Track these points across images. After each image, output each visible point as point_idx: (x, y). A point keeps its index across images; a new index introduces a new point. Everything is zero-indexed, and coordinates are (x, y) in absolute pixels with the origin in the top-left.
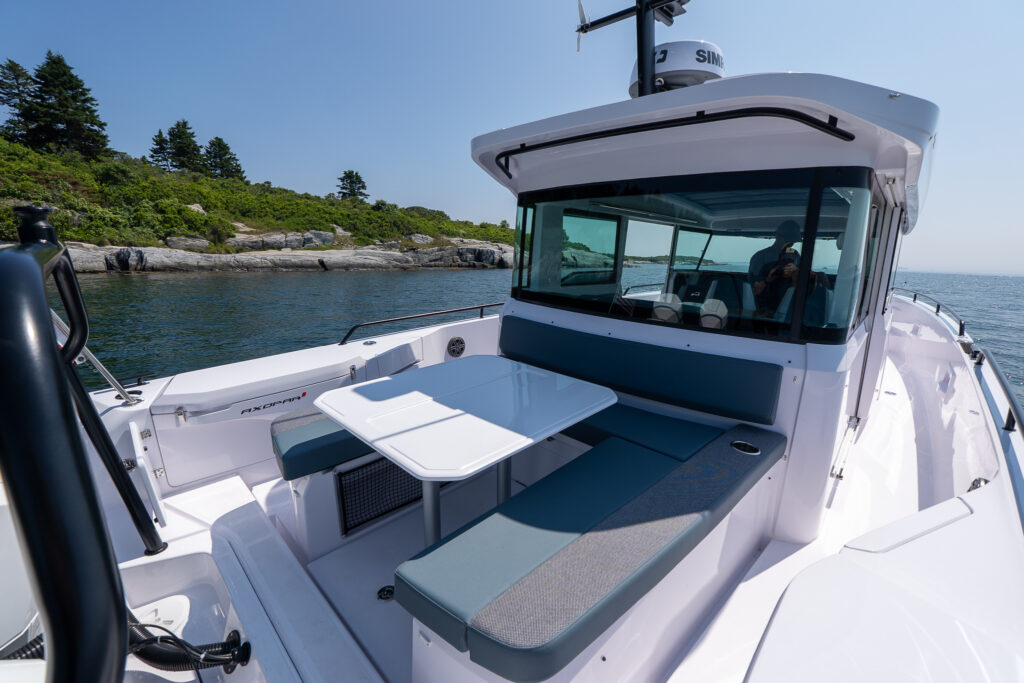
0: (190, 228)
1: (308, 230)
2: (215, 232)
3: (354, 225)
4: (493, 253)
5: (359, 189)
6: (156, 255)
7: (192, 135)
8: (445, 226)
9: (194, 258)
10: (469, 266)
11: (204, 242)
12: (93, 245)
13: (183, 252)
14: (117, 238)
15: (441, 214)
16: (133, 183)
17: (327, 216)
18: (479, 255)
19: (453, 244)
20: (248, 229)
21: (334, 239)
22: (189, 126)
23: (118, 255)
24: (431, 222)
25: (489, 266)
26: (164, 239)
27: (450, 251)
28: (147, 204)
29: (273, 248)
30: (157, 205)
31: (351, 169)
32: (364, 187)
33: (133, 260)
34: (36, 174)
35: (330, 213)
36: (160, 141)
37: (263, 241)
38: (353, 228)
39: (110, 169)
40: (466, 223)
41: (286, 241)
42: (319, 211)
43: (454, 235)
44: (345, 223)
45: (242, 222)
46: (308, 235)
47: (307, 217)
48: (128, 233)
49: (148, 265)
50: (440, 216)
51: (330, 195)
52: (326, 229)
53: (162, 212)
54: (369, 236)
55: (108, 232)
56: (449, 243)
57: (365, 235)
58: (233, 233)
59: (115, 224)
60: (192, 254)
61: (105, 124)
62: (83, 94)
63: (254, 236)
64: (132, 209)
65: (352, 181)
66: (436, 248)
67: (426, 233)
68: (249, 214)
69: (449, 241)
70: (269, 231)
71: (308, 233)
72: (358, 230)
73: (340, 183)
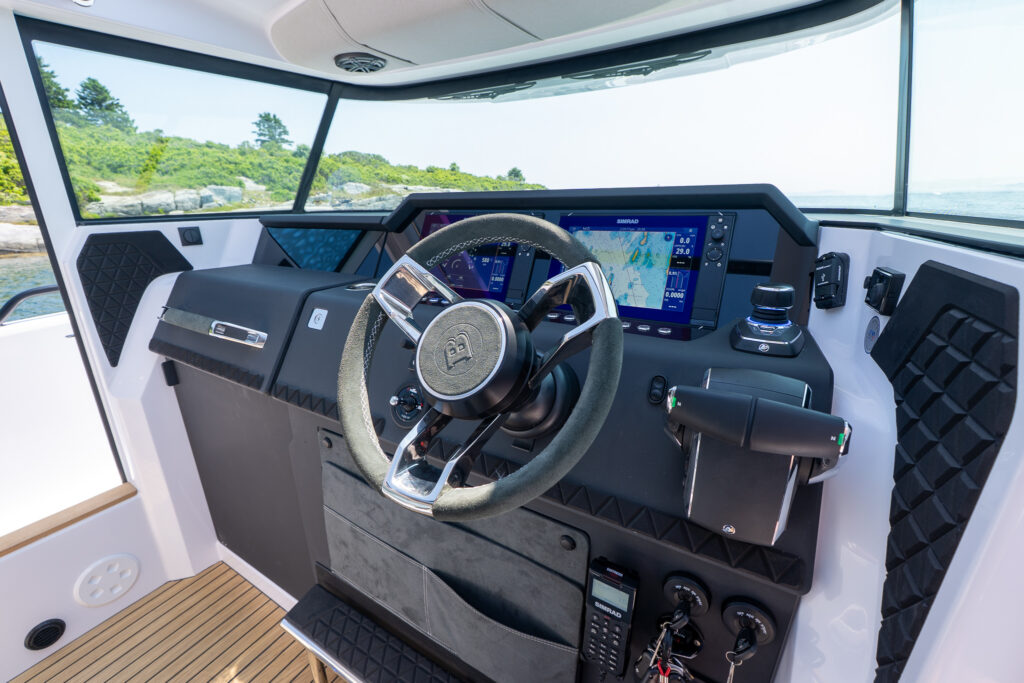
1: (205, 186)
3: (269, 176)
5: (280, 134)
7: (51, 75)
8: (384, 172)
15: (378, 158)
17: (232, 167)
19: (393, 192)
20: (120, 189)
21: (243, 194)
24: (366, 168)
27: (392, 201)
31: (267, 111)
32: (286, 132)
35: (236, 164)
37: (142, 204)
38: (267, 181)
40: (409, 168)
41: (175, 202)
42: (220, 160)
43: (395, 181)
44: (256, 175)
45: (113, 180)
46: (205, 192)
47: (202, 169)
50: (377, 160)
51: (244, 143)
52: (231, 183)
54: (289, 189)
56: (390, 191)
57: (284, 188)
58: (96, 195)
63: (129, 198)
65: (270, 125)
66: (374, 198)
67: (361, 181)
68: (122, 169)
69: (389, 189)
70: (150, 190)
71: (205, 189)
72: (274, 181)
73: (257, 129)
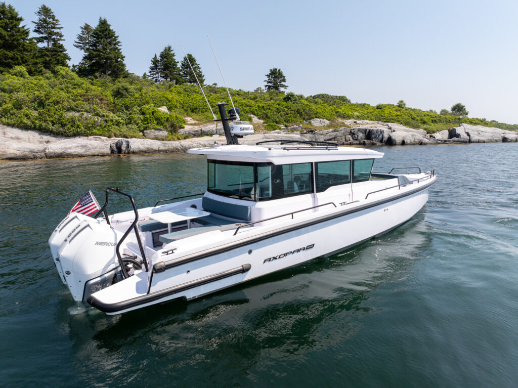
0: (158, 124)
2: (172, 126)
3: (266, 114)
4: (382, 132)
5: (280, 82)
6: (137, 143)
7: (173, 55)
8: (343, 110)
9: (156, 145)
10: (360, 144)
11: (164, 133)
12: (105, 138)
13: (151, 140)
14: (118, 133)
15: (342, 98)
16: (131, 95)
17: (247, 109)
18: (369, 134)
20: (193, 122)
22: (172, 49)
23: (117, 144)
24: (331, 107)
25: (378, 143)
26: (142, 131)
27: (342, 132)
28: (137, 109)
29: (207, 135)
30: (141, 109)
31: (275, 67)
32: (284, 80)
33: (124, 148)
34: (84, 95)
35: (250, 106)
36: (155, 62)
37: (201, 130)
38: (265, 117)
39: (120, 89)
40: (363, 105)
41: (216, 130)
43: (349, 117)
44: (260, 113)
45: (191, 117)
48: (124, 129)
49: (131, 150)
50: (341, 101)
51: (258, 89)
53: (143, 114)
54: (277, 122)
55: (114, 129)
56: (343, 125)
57: (273, 122)
58: (183, 125)
59: (118, 124)
60: (156, 141)
61: (124, 57)
62: (115, 40)
63: (196, 127)
64: (128, 113)
65: (276, 77)
66: (331, 130)
67: (324, 117)
68: (196, 110)
69: (343, 123)
70: (206, 123)
71: (232, 123)
72: (269, 118)
73: (267, 79)
